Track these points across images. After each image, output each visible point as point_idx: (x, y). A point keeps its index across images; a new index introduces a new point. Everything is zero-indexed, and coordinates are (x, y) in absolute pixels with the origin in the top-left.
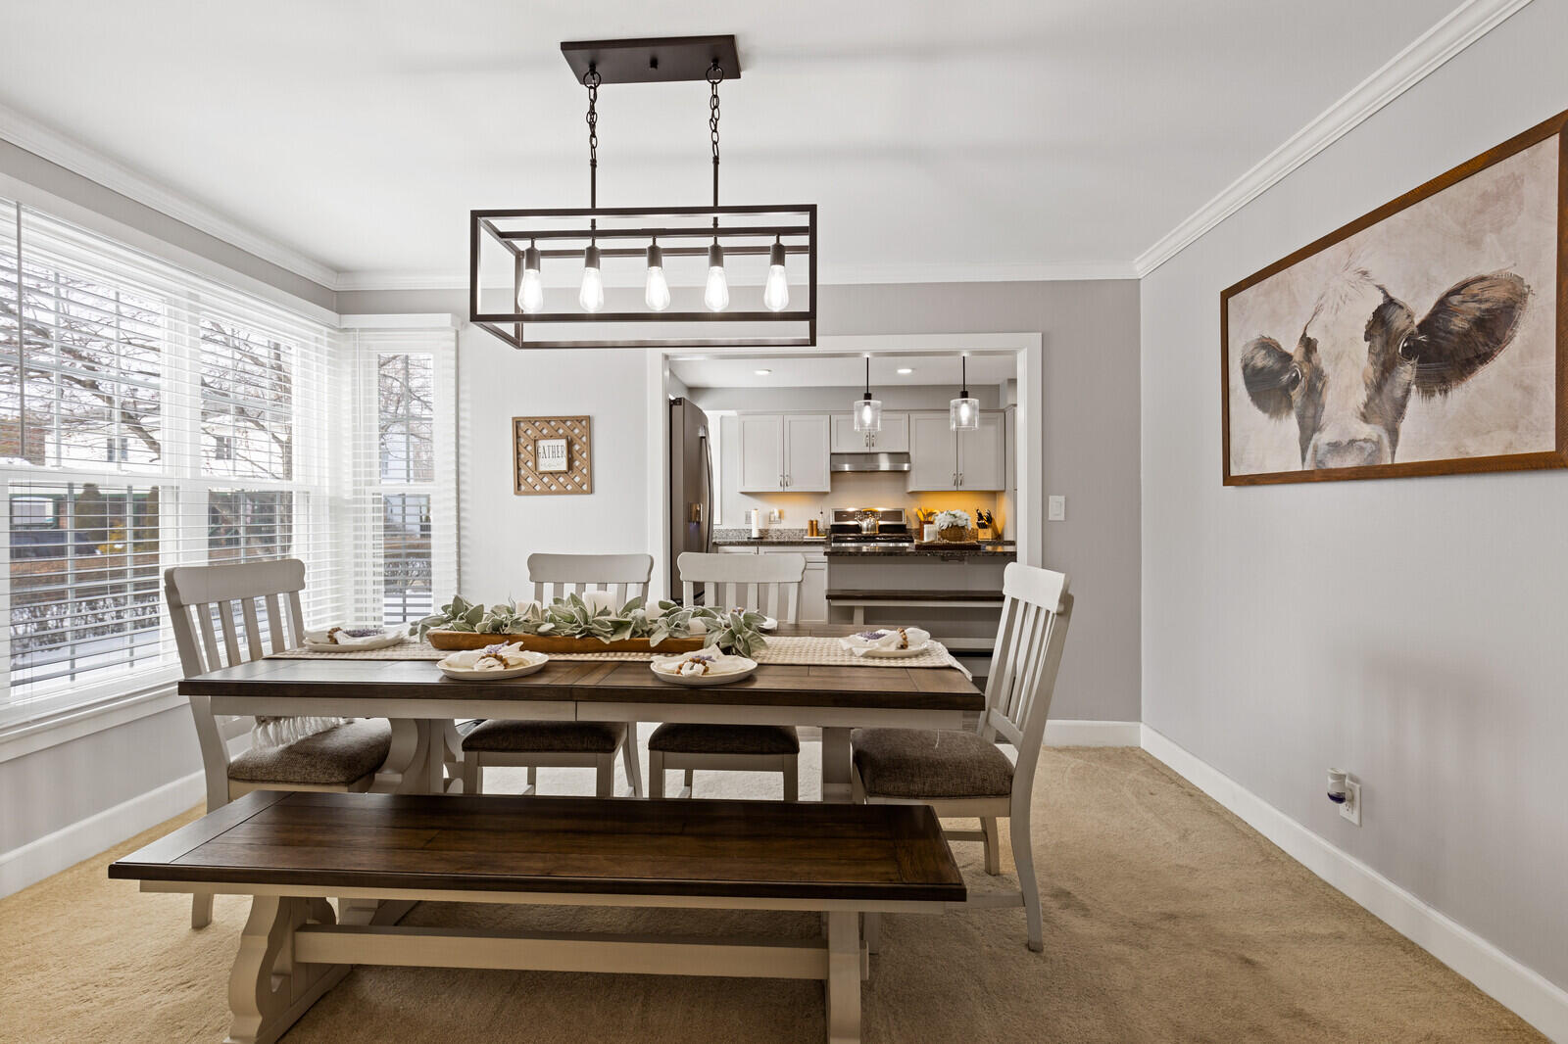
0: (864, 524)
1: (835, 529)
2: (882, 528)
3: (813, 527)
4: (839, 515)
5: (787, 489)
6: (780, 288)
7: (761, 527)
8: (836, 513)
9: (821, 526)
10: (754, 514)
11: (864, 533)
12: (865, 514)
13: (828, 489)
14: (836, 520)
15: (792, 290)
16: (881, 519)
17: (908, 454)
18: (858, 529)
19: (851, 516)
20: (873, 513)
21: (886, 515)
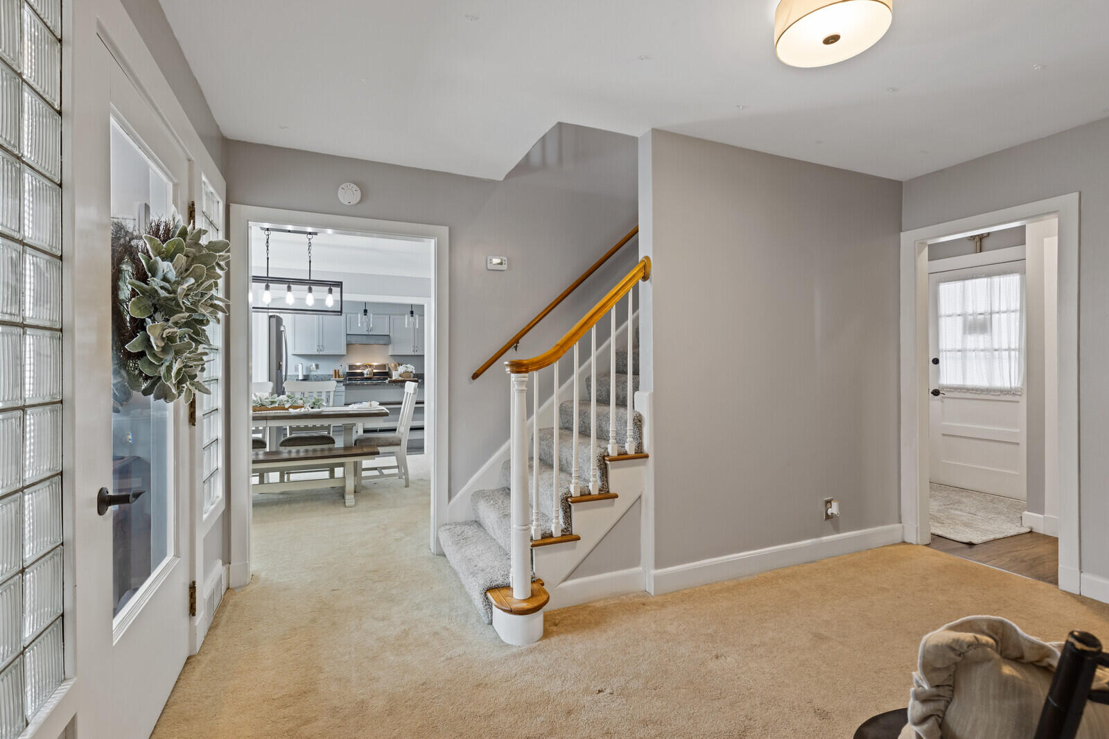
0: (365, 372)
1: (349, 374)
2: (375, 374)
3: (336, 373)
4: (351, 367)
5: (321, 353)
6: (330, 301)
7: (304, 374)
8: (349, 366)
9: (341, 373)
10: (300, 366)
11: (365, 376)
12: (366, 366)
13: (345, 353)
14: (349, 369)
15: (335, 301)
16: (375, 369)
17: (389, 336)
18: (362, 374)
19: (358, 367)
20: (370, 366)
21: (377, 367)
